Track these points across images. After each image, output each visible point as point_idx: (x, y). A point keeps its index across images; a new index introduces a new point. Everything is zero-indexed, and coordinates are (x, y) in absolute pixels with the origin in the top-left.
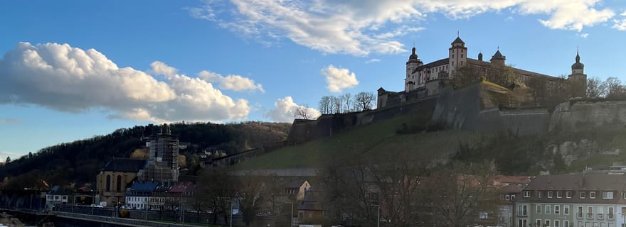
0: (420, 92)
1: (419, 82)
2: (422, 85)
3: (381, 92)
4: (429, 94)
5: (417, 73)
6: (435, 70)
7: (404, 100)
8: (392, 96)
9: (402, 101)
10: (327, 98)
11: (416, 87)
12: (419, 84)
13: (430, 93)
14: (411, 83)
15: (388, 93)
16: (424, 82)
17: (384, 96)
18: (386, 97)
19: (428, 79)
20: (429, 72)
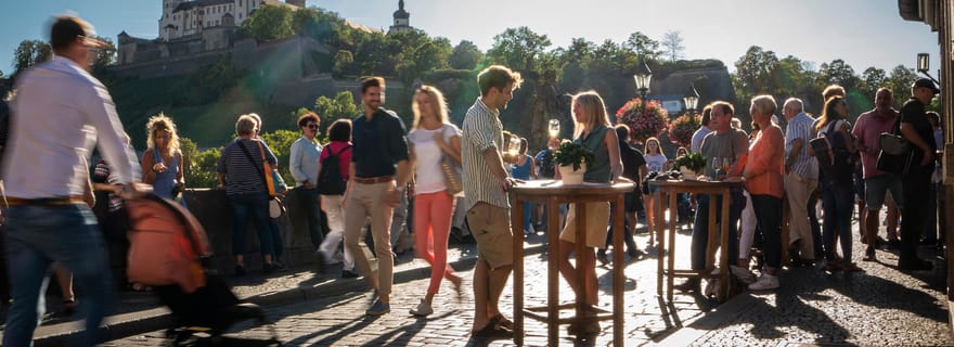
0: (192, 43)
1: (185, 26)
2: (192, 32)
3: (124, 38)
4: (207, 48)
5: (181, 13)
6: (211, 11)
7: (166, 53)
8: (142, 44)
9: (162, 55)
10: (31, 44)
11: (179, 34)
12: (185, 30)
13: (210, 46)
14: (170, 26)
15: (134, 40)
16: (195, 27)
17: (129, 46)
18: (134, 47)
19: (201, 23)
20: (202, 13)
